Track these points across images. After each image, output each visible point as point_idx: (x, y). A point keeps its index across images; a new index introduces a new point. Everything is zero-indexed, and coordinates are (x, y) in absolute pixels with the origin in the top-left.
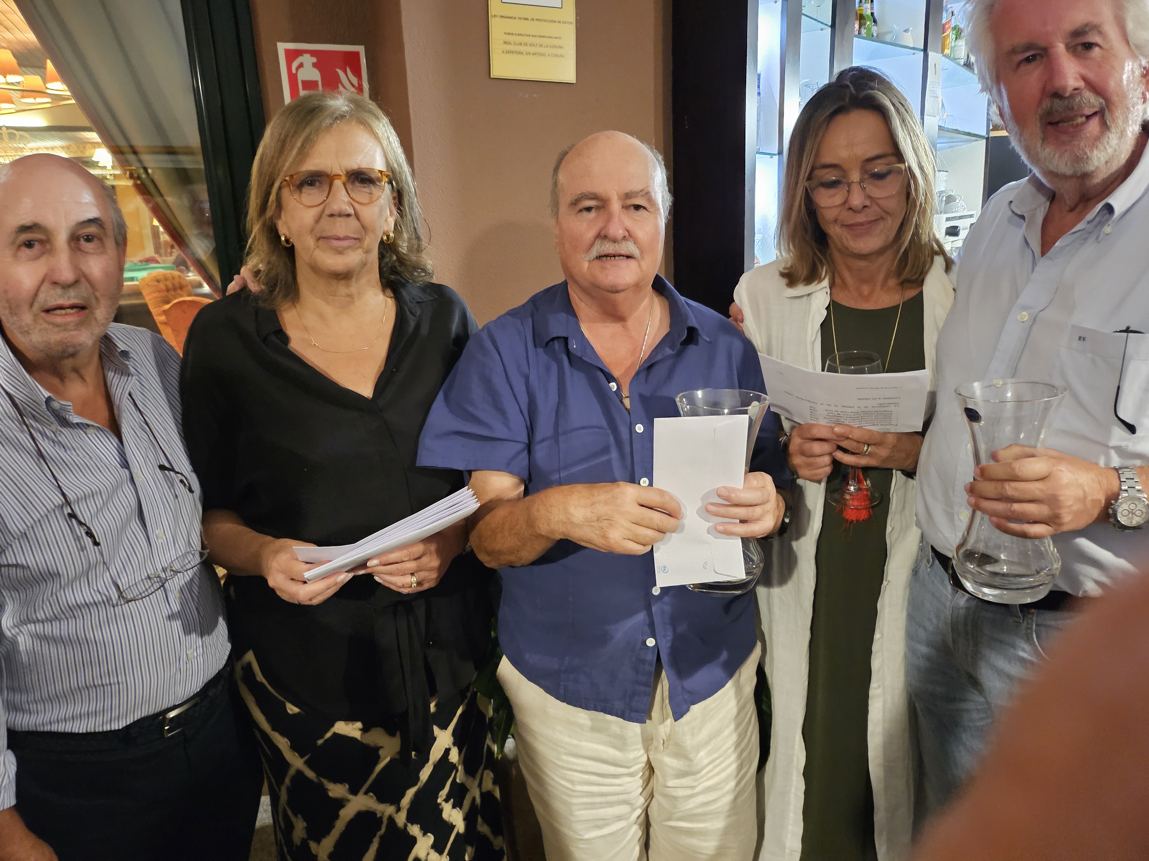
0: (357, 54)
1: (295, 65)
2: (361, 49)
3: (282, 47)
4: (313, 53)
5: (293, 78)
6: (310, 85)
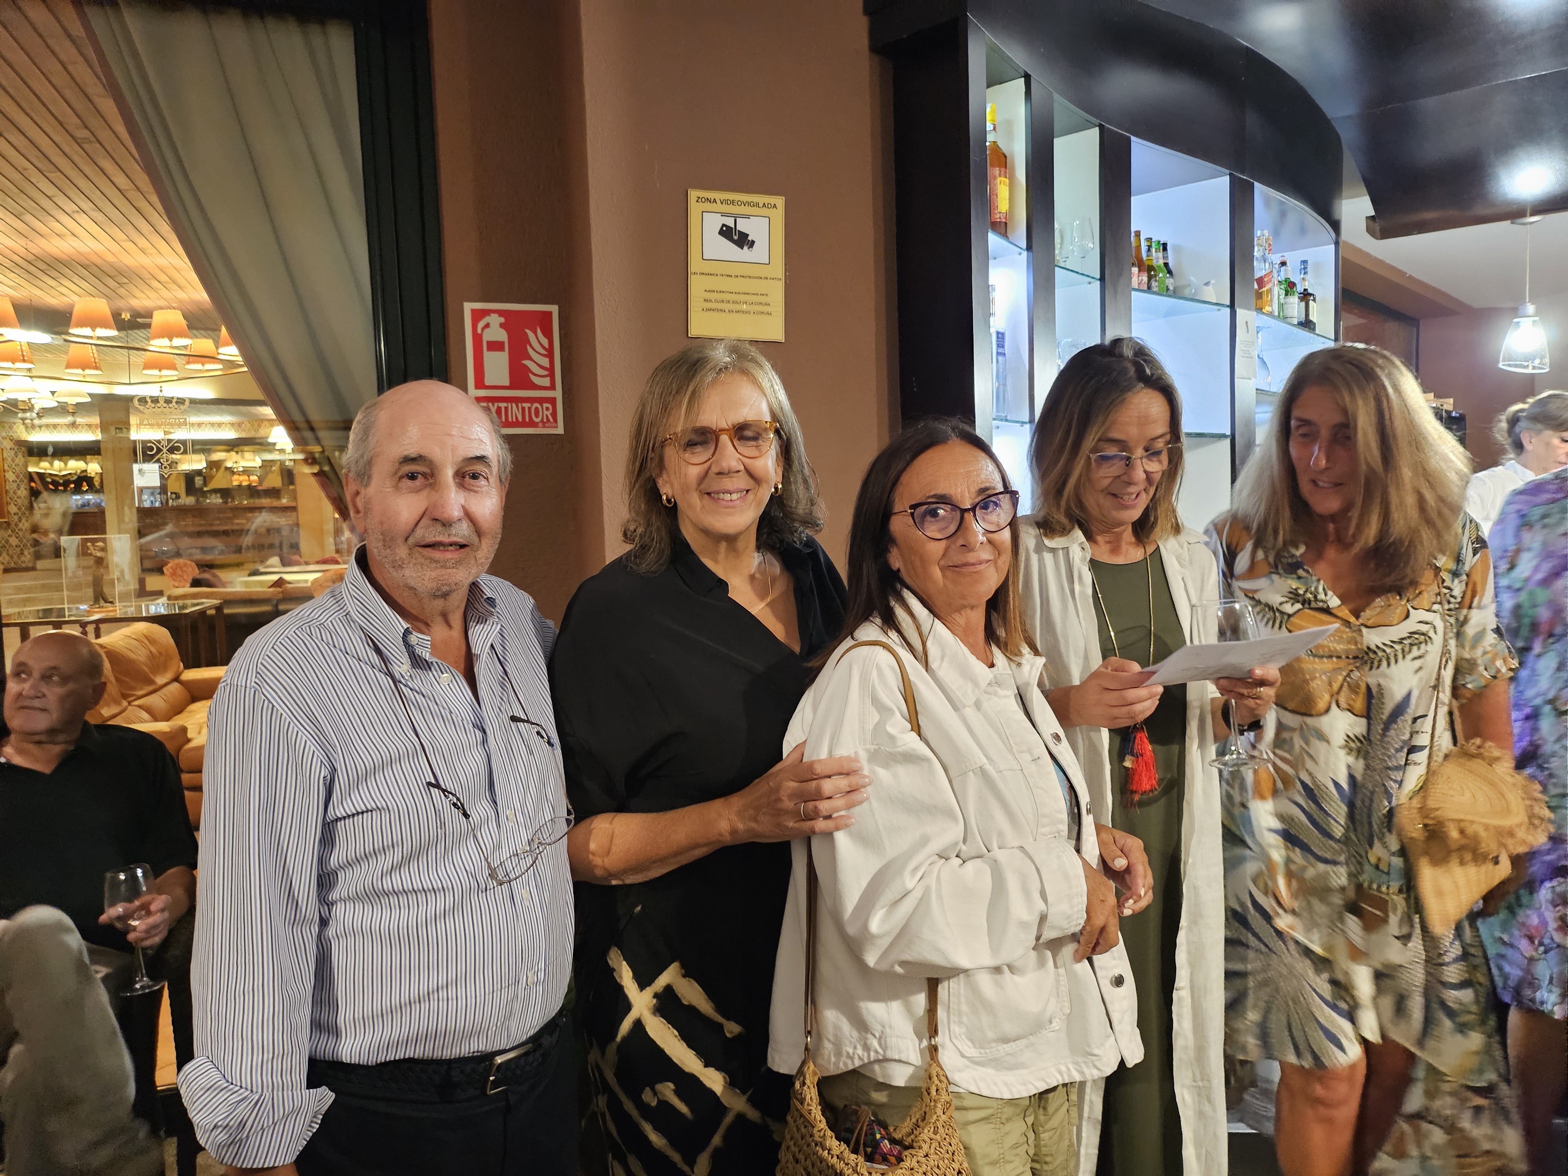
0: (550, 314)
1: (481, 325)
2: (554, 309)
3: (468, 307)
4: (500, 313)
5: (477, 339)
6: (495, 346)
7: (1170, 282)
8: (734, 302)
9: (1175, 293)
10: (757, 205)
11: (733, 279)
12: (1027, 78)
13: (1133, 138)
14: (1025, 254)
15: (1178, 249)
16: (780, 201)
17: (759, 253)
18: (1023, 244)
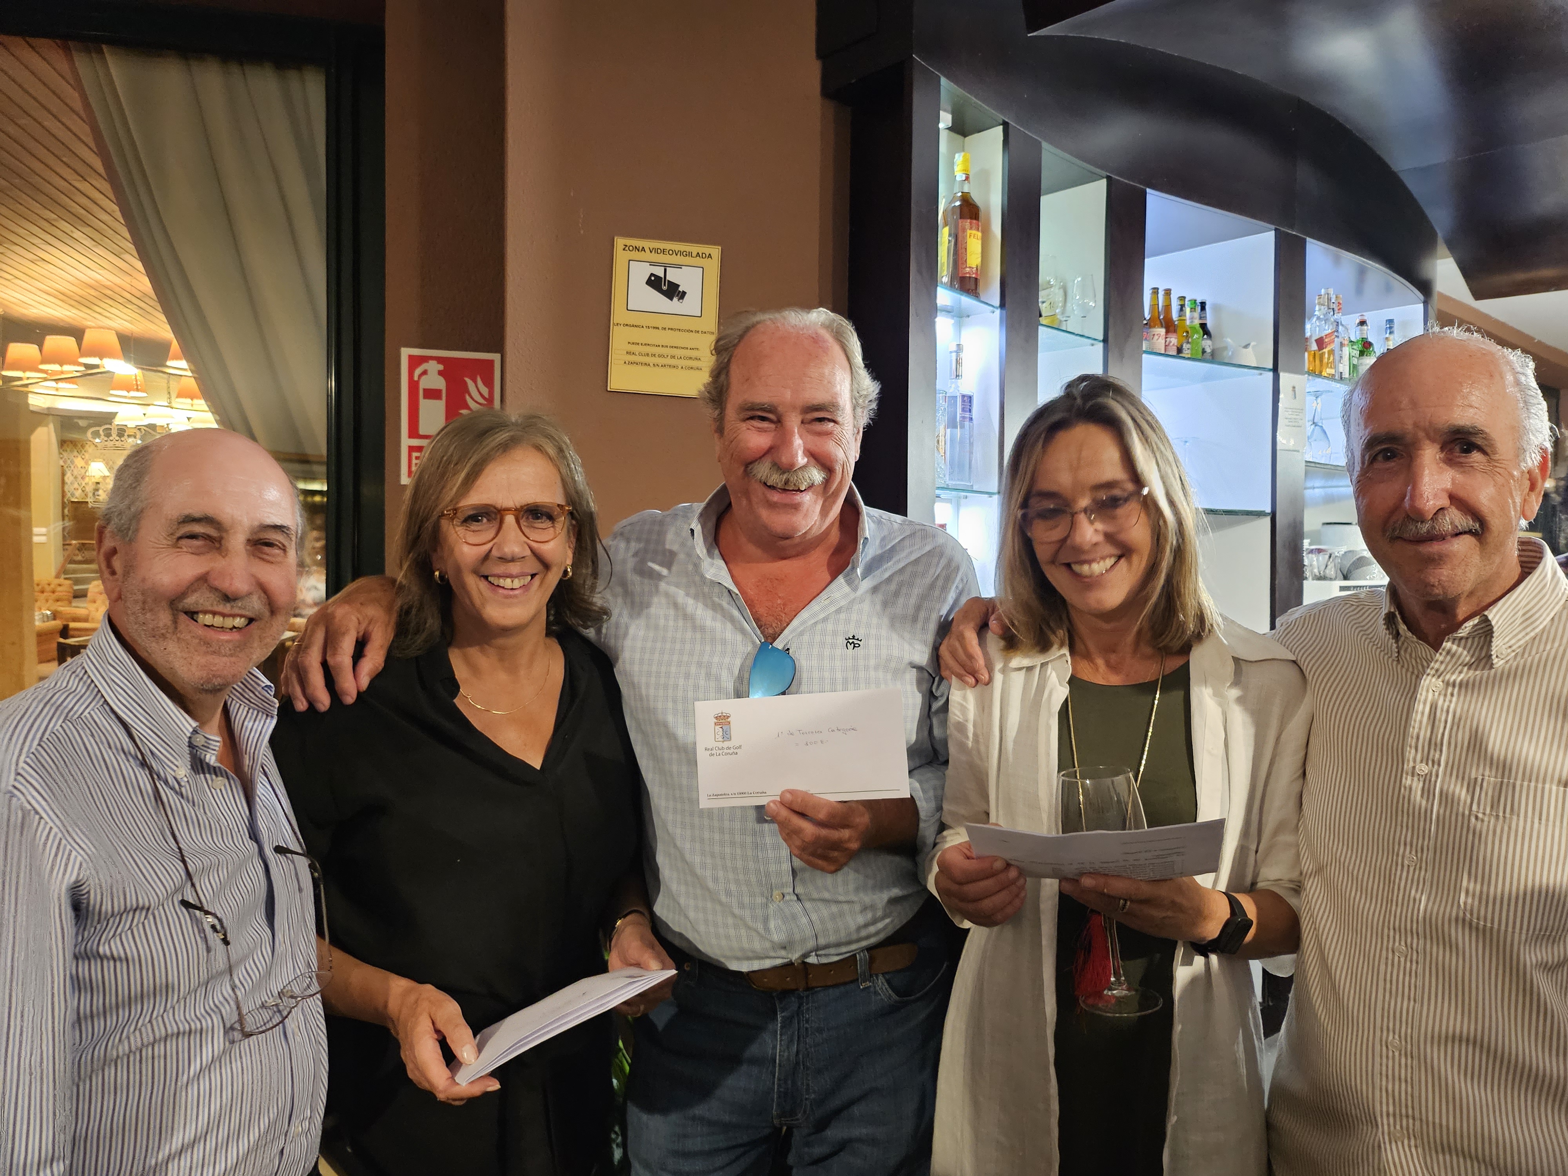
1: (418, 372)
2: (496, 358)
3: (406, 353)
4: (440, 360)
5: (414, 386)
6: (433, 394)
7: (1207, 344)
8: (660, 356)
9: (1213, 357)
10: (690, 254)
11: (660, 332)
12: (1007, 127)
13: (1147, 190)
14: (998, 312)
15: (1217, 308)
16: (715, 251)
17: (690, 305)
18: (997, 302)
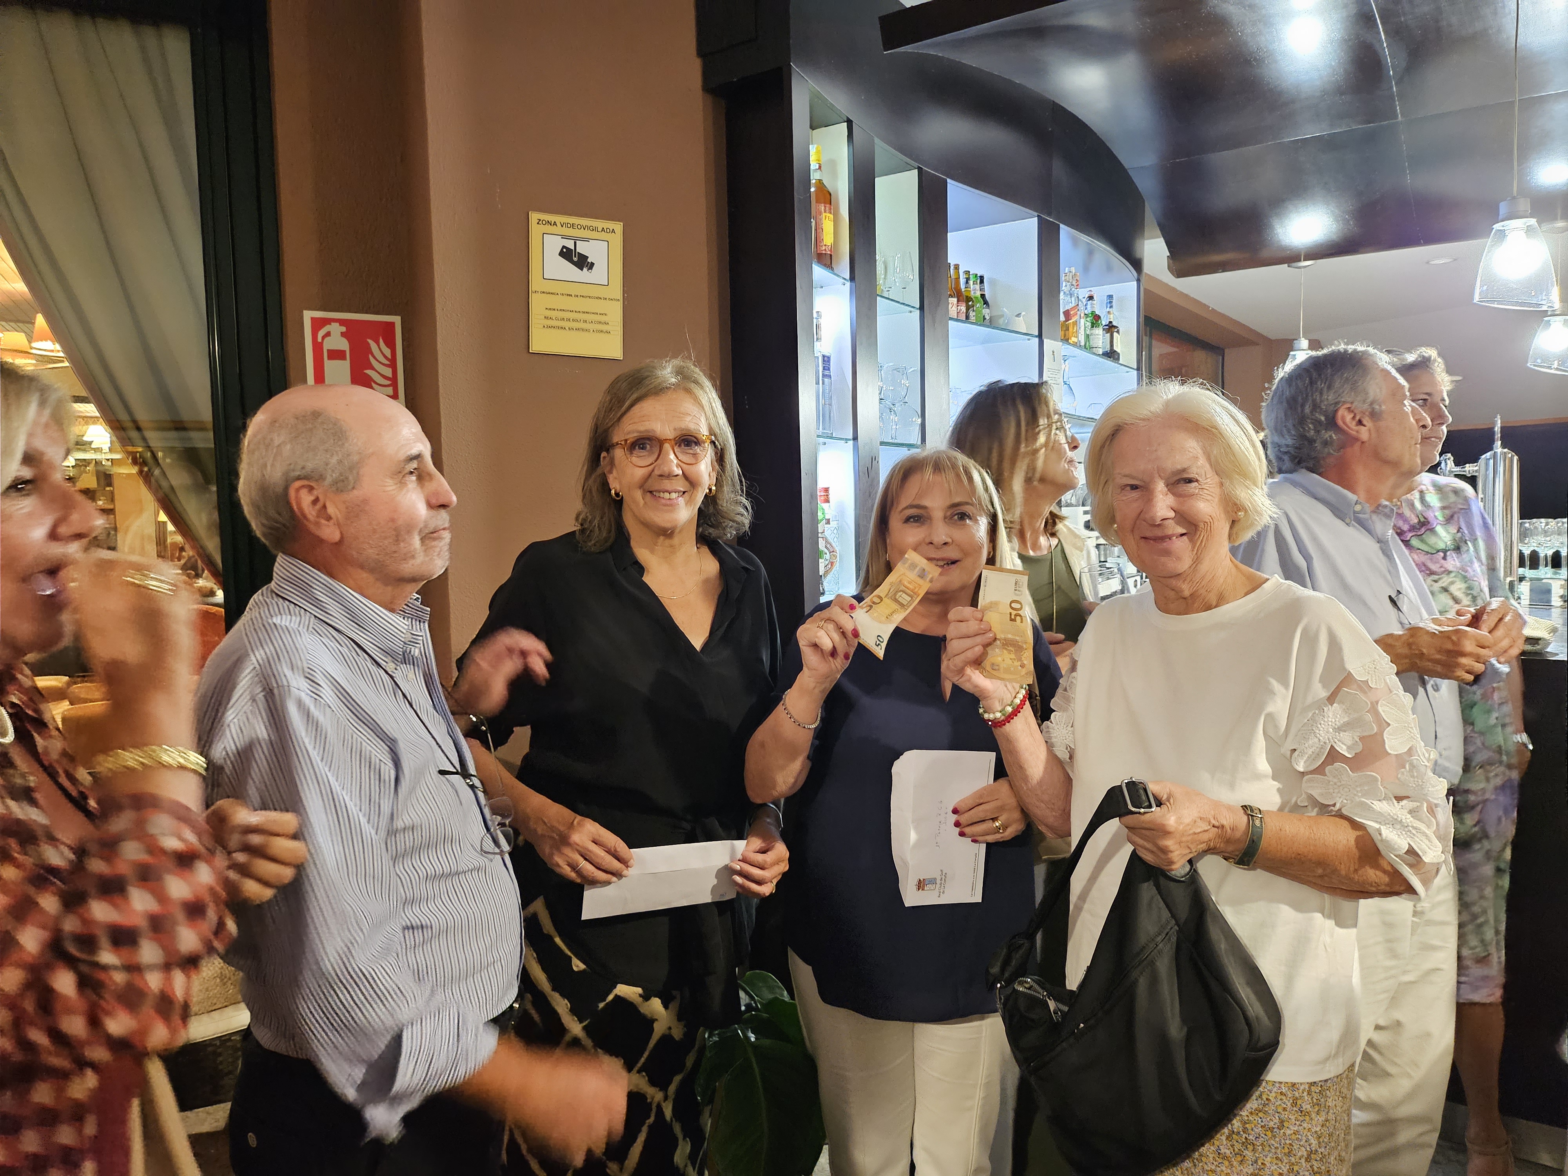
0: (392, 325)
1: (321, 334)
2: (397, 320)
3: (308, 315)
4: (342, 322)
5: (318, 347)
6: (337, 355)
8: (573, 320)
10: (595, 229)
11: (574, 298)
12: (850, 123)
13: (949, 180)
14: (848, 284)
16: (618, 227)
17: (598, 275)
18: (847, 275)
